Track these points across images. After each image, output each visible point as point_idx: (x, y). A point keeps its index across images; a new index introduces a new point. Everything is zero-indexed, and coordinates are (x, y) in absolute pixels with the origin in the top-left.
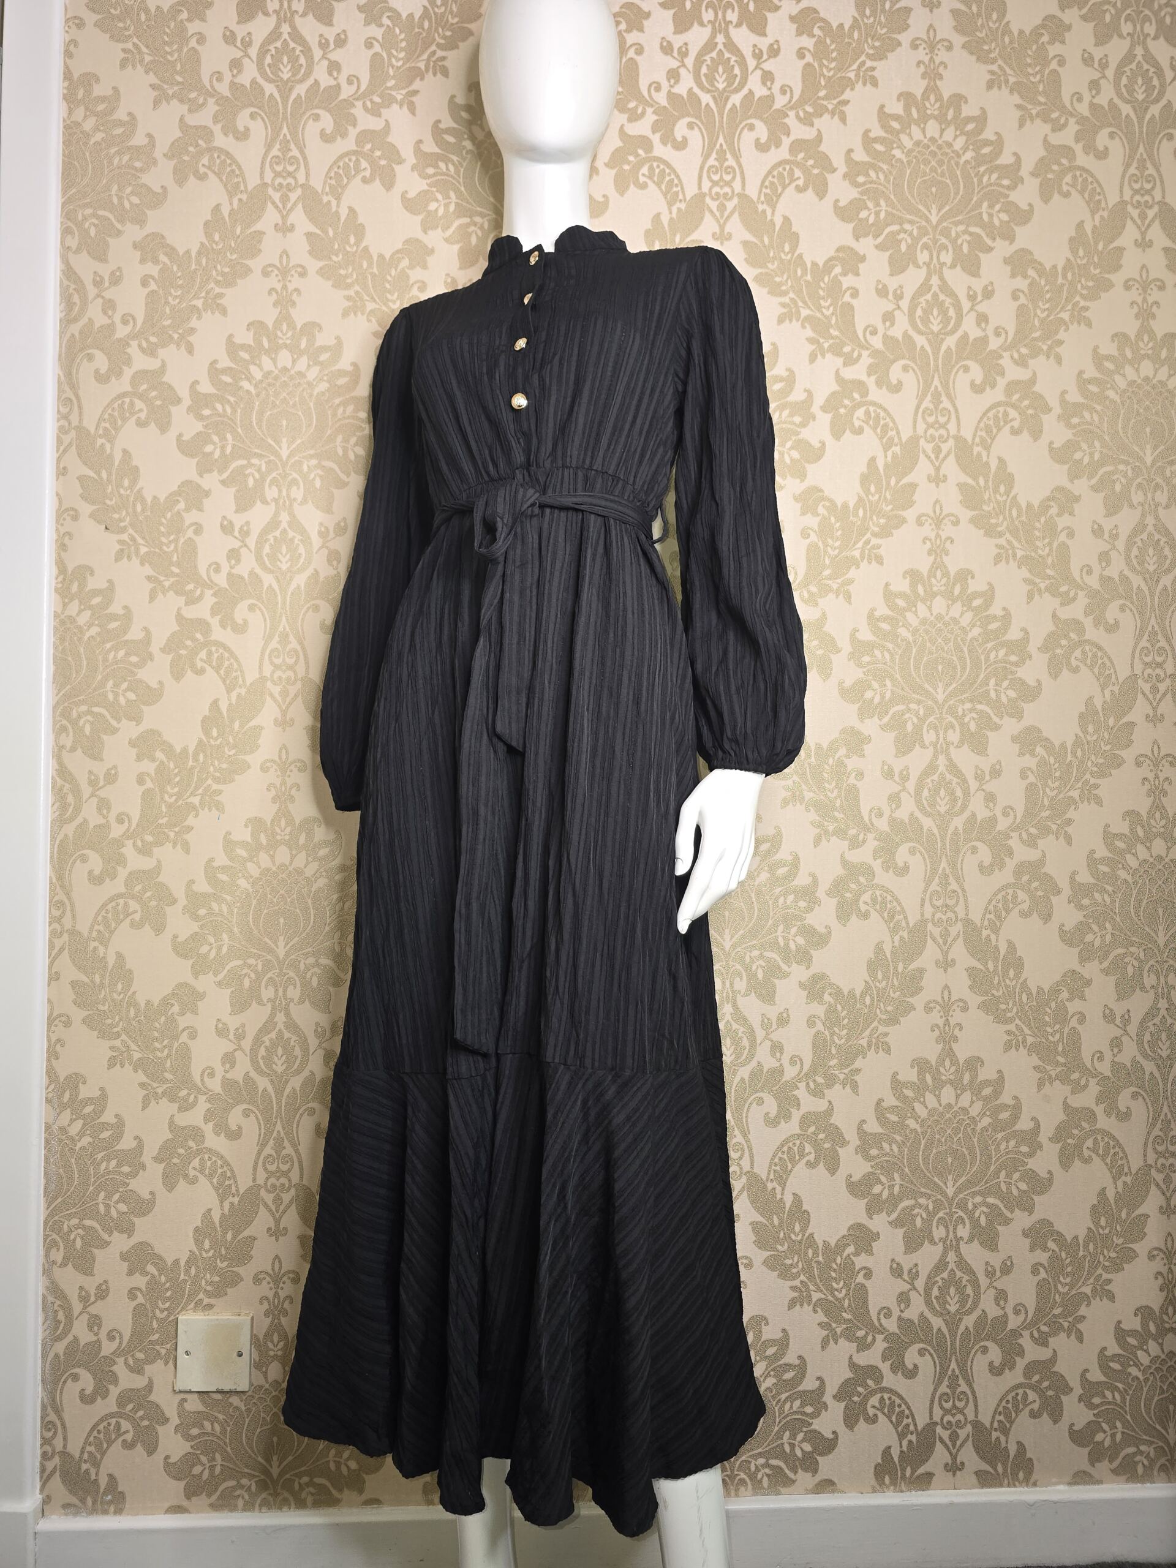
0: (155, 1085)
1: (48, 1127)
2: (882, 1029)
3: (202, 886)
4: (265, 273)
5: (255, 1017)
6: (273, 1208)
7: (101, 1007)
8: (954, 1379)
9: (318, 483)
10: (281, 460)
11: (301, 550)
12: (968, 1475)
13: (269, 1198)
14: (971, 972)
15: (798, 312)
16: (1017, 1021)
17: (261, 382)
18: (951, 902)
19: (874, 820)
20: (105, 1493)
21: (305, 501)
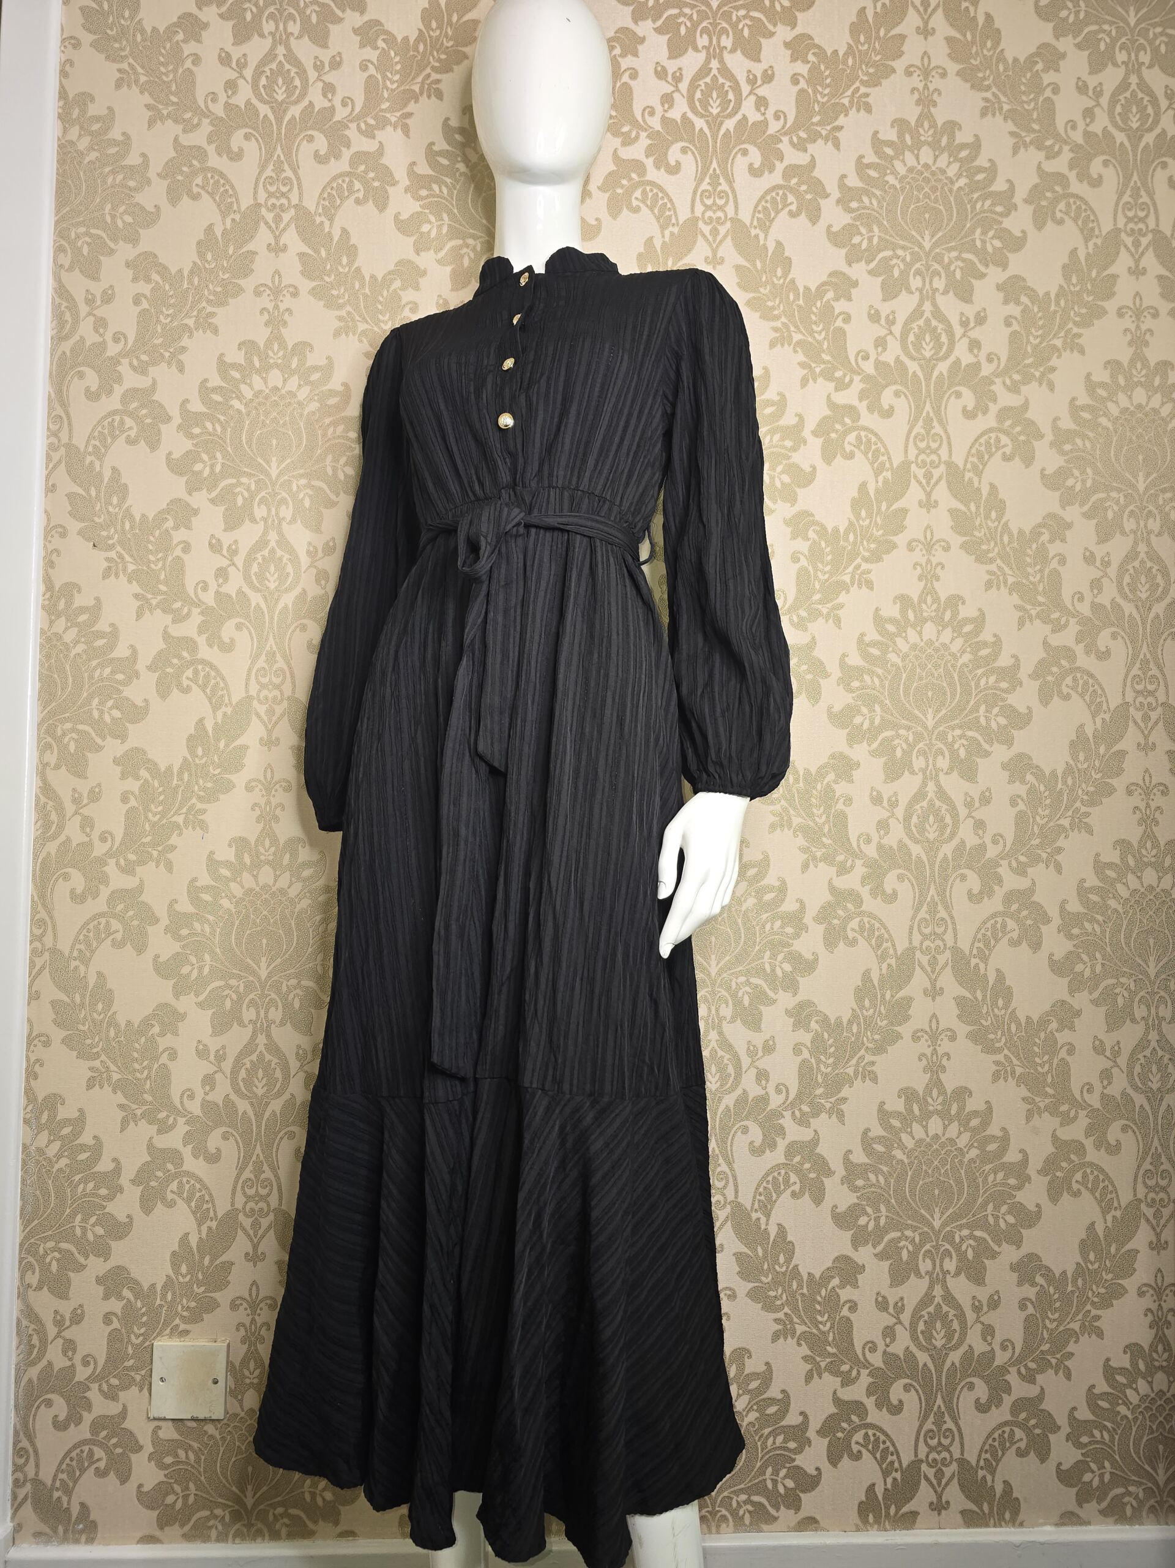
0: (134, 1106)
1: (25, 1147)
2: (869, 1058)
3: (185, 906)
4: (257, 293)
5: (236, 1039)
6: (251, 1232)
7: (81, 1027)
8: (940, 1415)
9: (307, 503)
10: (270, 479)
11: (290, 569)
12: (953, 1514)
13: (247, 1222)
14: (960, 1001)
15: (790, 337)
16: (1006, 1051)
17: (251, 400)
18: (939, 930)
19: (863, 846)
20: (77, 1522)
21: (293, 520)
